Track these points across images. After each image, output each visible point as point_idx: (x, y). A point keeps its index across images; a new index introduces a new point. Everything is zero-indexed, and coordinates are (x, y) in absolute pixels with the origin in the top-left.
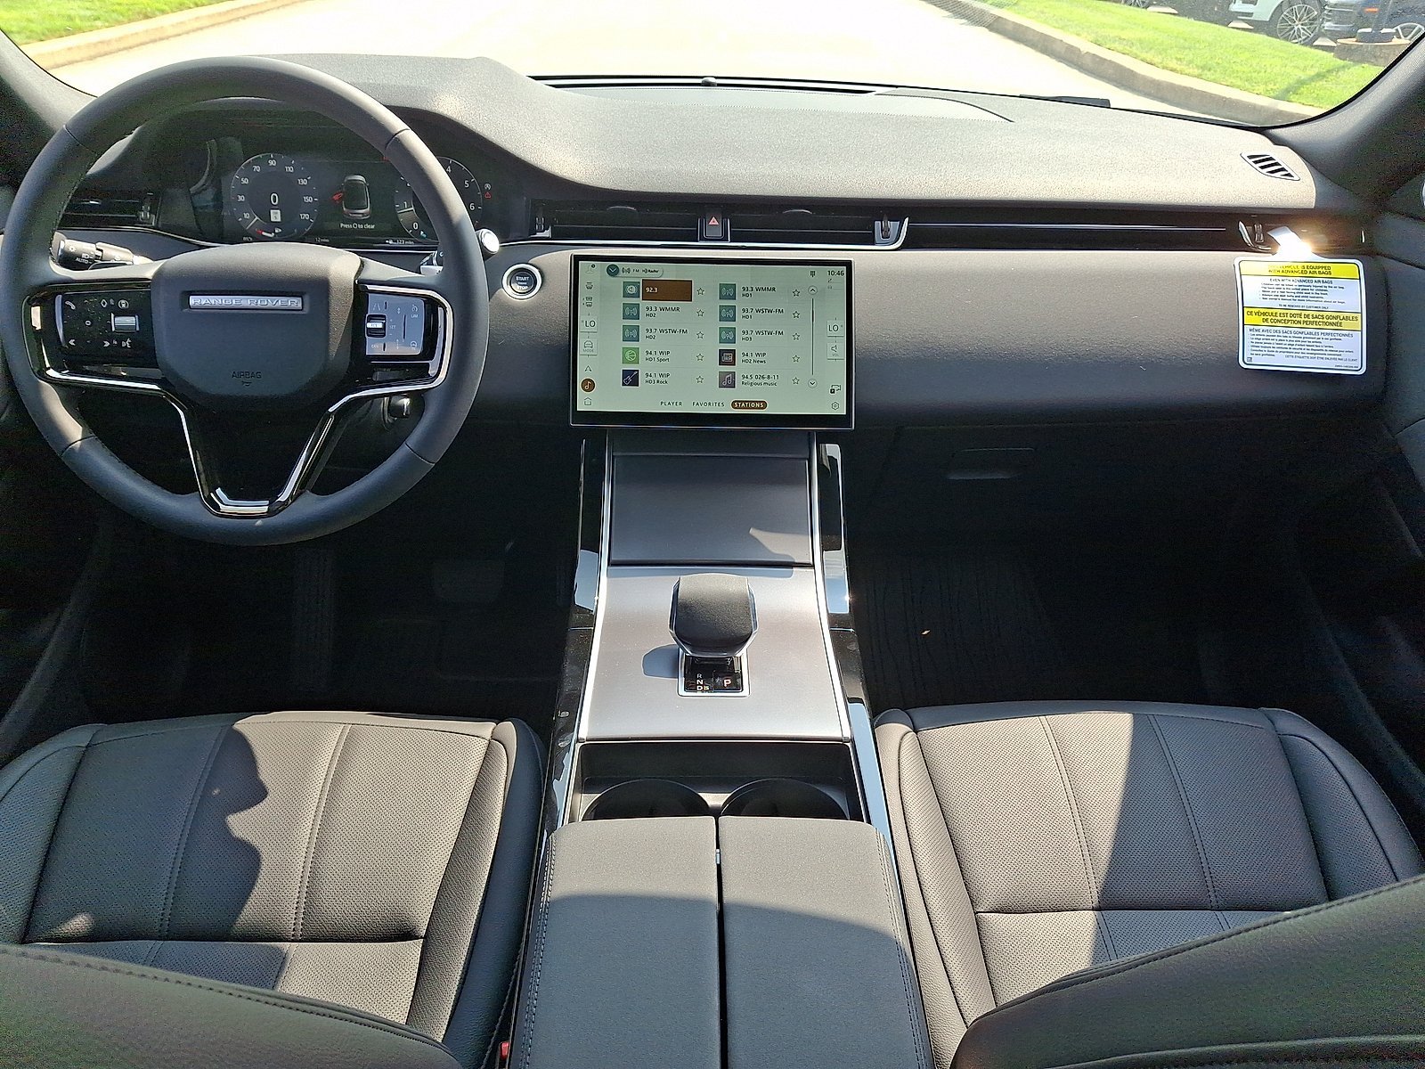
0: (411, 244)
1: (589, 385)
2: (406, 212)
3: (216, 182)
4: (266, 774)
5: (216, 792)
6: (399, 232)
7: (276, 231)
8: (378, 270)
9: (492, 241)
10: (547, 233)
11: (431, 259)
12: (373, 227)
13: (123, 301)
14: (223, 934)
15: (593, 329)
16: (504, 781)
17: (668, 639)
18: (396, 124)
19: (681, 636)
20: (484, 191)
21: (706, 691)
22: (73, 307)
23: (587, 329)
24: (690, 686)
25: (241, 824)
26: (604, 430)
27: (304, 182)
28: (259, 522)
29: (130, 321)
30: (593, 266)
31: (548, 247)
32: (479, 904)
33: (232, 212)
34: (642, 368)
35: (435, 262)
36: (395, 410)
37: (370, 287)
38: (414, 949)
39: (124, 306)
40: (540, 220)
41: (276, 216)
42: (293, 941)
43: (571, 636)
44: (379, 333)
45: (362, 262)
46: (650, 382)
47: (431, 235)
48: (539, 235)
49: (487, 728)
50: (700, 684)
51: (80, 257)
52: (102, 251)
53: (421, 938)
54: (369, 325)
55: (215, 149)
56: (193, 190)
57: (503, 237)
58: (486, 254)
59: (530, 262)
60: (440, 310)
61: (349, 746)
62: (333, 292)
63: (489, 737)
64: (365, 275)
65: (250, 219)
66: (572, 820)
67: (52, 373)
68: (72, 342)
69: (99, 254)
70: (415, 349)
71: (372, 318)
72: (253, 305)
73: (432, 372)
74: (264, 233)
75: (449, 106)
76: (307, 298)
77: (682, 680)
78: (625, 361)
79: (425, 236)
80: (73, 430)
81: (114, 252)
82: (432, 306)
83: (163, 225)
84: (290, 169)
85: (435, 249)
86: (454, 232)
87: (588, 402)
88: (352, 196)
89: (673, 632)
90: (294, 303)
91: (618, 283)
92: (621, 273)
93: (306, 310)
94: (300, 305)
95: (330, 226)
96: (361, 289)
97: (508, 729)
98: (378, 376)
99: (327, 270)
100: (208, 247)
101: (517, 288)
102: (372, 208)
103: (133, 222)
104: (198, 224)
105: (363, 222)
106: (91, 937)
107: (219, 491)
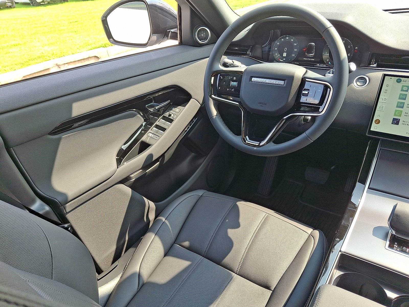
0: (325, 66)
1: (378, 122)
2: (326, 56)
3: (270, 44)
4: (241, 220)
5: (227, 221)
6: (322, 62)
7: (284, 59)
8: (311, 74)
9: (353, 66)
10: (375, 65)
11: (330, 72)
12: (314, 60)
13: (235, 78)
14: (219, 263)
15: (385, 102)
16: (311, 251)
17: (386, 224)
18: (329, 25)
19: (392, 225)
20: (354, 49)
21: (398, 251)
22: (222, 78)
23: (382, 101)
24: (391, 246)
25: (231, 233)
26: (379, 139)
27: (295, 44)
28: (255, 148)
29: (235, 84)
30: (391, 78)
31: (374, 70)
32: (292, 290)
33: (272, 53)
34: (402, 119)
35: (331, 72)
36: (305, 120)
37: (307, 79)
38: (269, 293)
39: (235, 79)
40: (373, 60)
41: (285, 55)
42: (236, 273)
43: (347, 211)
44: (306, 95)
45: (306, 71)
46: (403, 124)
47: (332, 63)
48: (371, 66)
49: (310, 230)
50: (395, 247)
51: (228, 64)
52: (233, 62)
53: (272, 291)
54: (303, 92)
55: (273, 33)
56: (263, 46)
57: (358, 66)
58: (350, 71)
59: (366, 75)
60: (329, 89)
61: (266, 220)
62: (294, 80)
63: (309, 234)
64: (307, 75)
65: (277, 55)
66: (329, 283)
67: (213, 96)
68: (219, 88)
69: (233, 63)
70: (317, 102)
71: (305, 90)
72: (269, 82)
73: (320, 110)
74: (280, 60)
75: (350, 20)
76: (286, 81)
77: (388, 243)
78: (395, 115)
79: (330, 64)
80: (214, 112)
81: (236, 63)
82: (326, 87)
83: (252, 56)
84: (292, 40)
85: (332, 68)
86: (340, 63)
87: (376, 128)
88: (309, 49)
89: (389, 223)
90: (282, 83)
91: (400, 85)
92: (402, 82)
93: (285, 85)
94: (283, 83)
95: (300, 59)
96: (304, 80)
97: (317, 233)
98: (302, 109)
99: (294, 73)
100: (262, 63)
101: (358, 83)
102: (315, 54)
103: (245, 54)
104: (262, 56)
105: (311, 58)
106: (189, 249)
107: (247, 137)
